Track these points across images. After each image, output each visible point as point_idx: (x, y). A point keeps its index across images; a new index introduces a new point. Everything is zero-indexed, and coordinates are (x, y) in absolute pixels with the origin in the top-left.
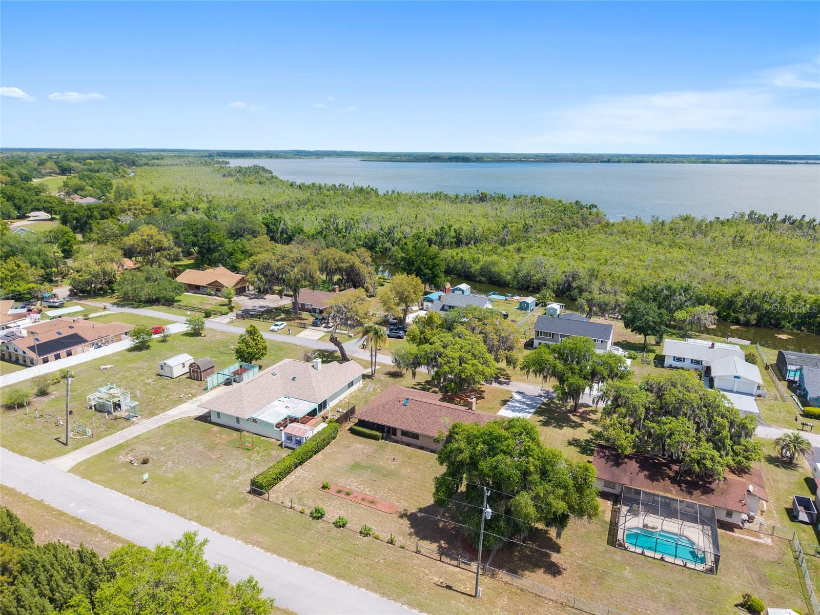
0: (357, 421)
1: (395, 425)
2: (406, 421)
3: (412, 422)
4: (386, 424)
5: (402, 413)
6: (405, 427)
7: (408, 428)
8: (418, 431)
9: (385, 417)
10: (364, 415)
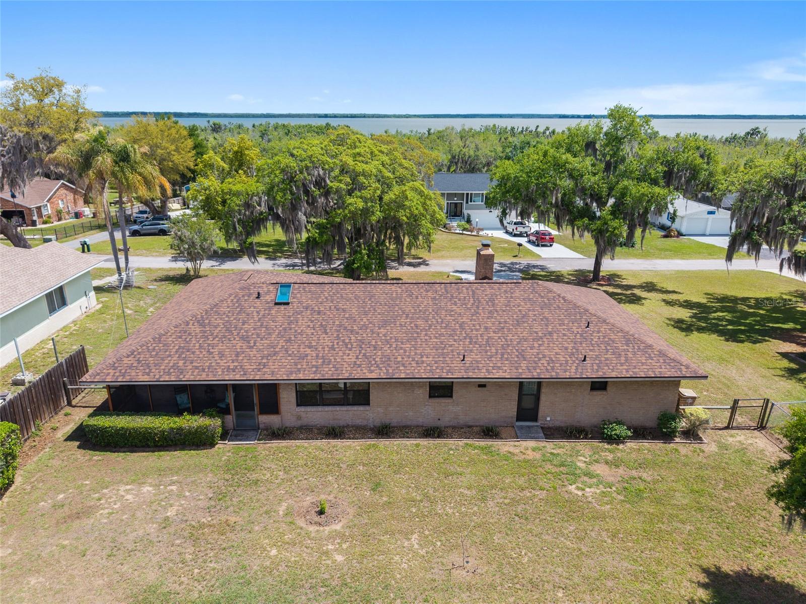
0: (101, 397)
1: (273, 373)
2: (308, 351)
3: (333, 348)
4: (231, 377)
5: (285, 329)
6: (315, 372)
7: (327, 374)
8: (372, 372)
9: (222, 355)
10: (131, 367)
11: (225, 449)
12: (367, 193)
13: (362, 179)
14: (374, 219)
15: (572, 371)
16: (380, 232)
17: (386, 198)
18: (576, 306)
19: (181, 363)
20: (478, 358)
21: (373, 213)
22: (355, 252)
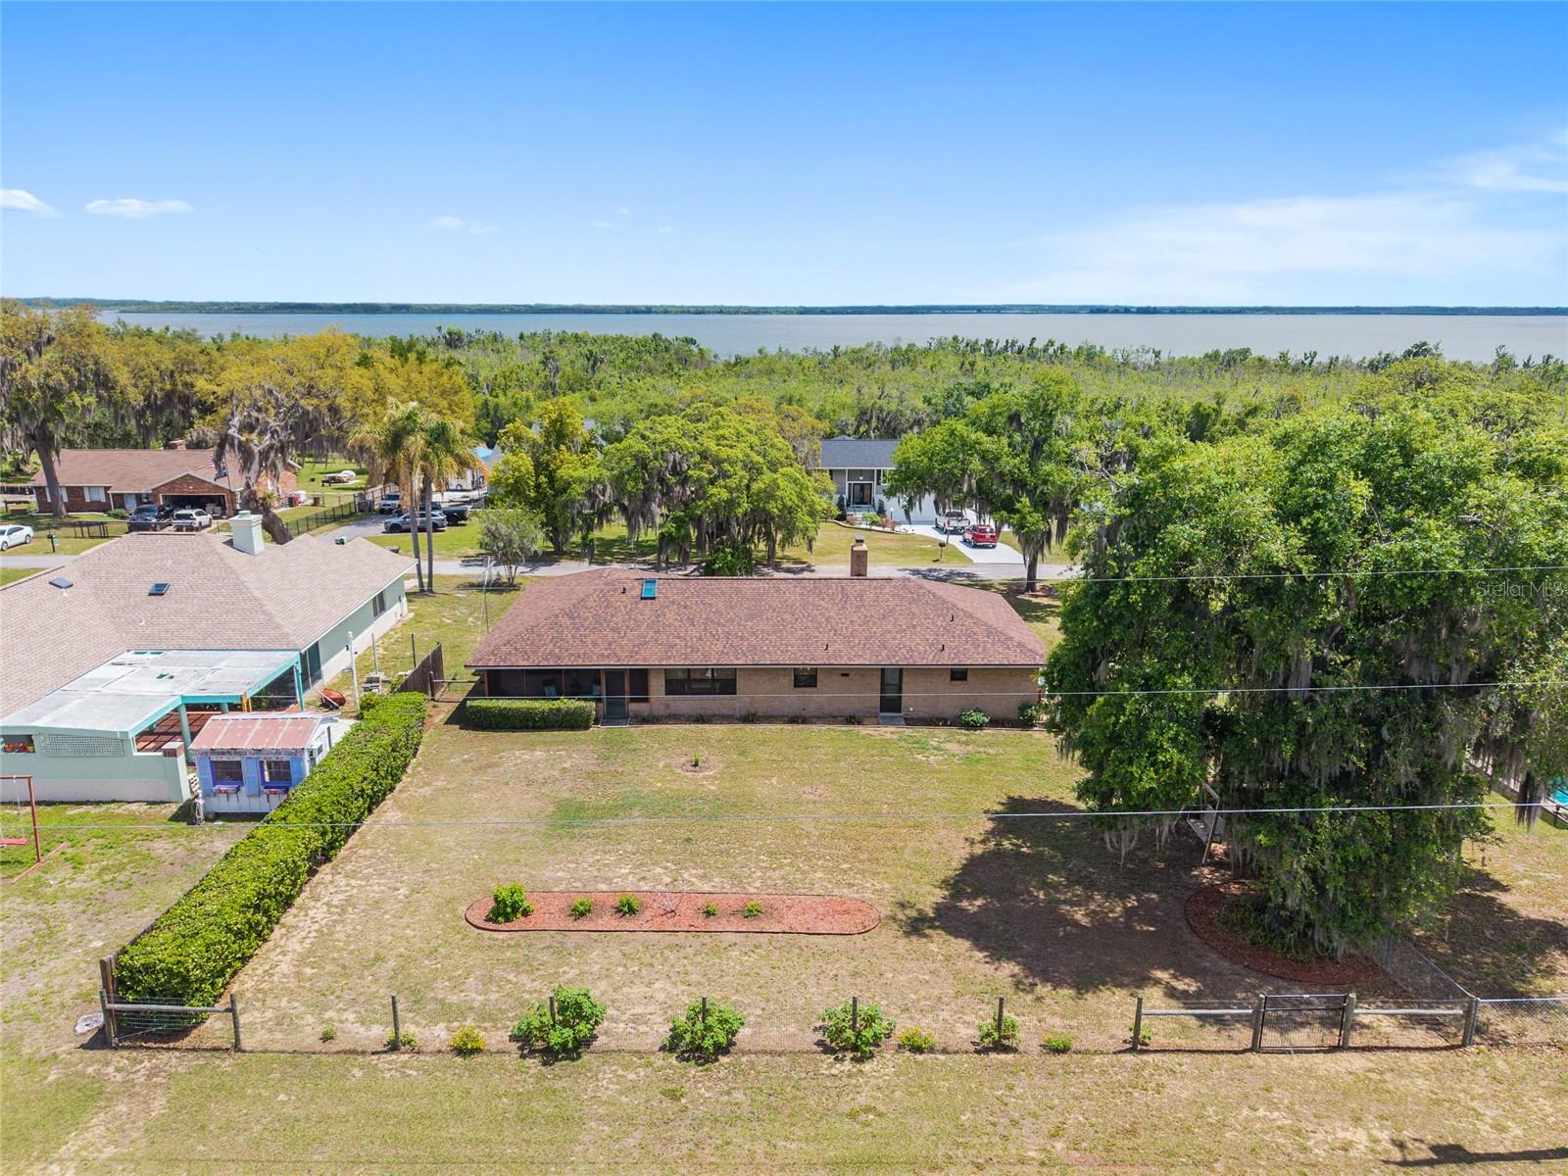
1: (645, 659)
2: (677, 641)
3: (701, 639)
4: (606, 662)
5: (653, 622)
6: (685, 659)
7: (696, 660)
8: (738, 659)
9: (595, 644)
10: (510, 654)
11: (598, 731)
12: (732, 482)
13: (726, 466)
14: (740, 511)
15: (930, 659)
16: (748, 527)
17: (755, 486)
18: (944, 602)
19: (557, 651)
20: (841, 647)
21: (739, 505)
22: (717, 551)
